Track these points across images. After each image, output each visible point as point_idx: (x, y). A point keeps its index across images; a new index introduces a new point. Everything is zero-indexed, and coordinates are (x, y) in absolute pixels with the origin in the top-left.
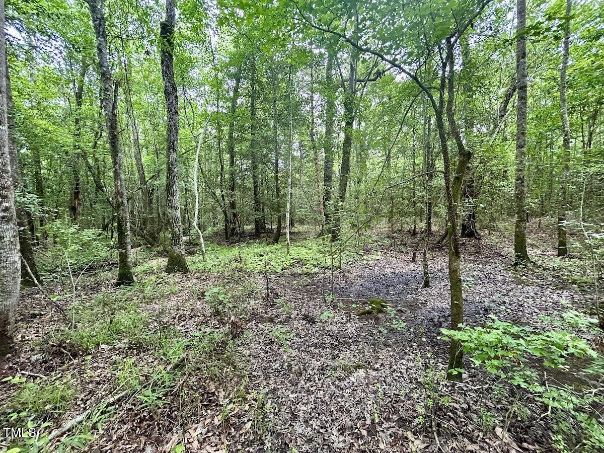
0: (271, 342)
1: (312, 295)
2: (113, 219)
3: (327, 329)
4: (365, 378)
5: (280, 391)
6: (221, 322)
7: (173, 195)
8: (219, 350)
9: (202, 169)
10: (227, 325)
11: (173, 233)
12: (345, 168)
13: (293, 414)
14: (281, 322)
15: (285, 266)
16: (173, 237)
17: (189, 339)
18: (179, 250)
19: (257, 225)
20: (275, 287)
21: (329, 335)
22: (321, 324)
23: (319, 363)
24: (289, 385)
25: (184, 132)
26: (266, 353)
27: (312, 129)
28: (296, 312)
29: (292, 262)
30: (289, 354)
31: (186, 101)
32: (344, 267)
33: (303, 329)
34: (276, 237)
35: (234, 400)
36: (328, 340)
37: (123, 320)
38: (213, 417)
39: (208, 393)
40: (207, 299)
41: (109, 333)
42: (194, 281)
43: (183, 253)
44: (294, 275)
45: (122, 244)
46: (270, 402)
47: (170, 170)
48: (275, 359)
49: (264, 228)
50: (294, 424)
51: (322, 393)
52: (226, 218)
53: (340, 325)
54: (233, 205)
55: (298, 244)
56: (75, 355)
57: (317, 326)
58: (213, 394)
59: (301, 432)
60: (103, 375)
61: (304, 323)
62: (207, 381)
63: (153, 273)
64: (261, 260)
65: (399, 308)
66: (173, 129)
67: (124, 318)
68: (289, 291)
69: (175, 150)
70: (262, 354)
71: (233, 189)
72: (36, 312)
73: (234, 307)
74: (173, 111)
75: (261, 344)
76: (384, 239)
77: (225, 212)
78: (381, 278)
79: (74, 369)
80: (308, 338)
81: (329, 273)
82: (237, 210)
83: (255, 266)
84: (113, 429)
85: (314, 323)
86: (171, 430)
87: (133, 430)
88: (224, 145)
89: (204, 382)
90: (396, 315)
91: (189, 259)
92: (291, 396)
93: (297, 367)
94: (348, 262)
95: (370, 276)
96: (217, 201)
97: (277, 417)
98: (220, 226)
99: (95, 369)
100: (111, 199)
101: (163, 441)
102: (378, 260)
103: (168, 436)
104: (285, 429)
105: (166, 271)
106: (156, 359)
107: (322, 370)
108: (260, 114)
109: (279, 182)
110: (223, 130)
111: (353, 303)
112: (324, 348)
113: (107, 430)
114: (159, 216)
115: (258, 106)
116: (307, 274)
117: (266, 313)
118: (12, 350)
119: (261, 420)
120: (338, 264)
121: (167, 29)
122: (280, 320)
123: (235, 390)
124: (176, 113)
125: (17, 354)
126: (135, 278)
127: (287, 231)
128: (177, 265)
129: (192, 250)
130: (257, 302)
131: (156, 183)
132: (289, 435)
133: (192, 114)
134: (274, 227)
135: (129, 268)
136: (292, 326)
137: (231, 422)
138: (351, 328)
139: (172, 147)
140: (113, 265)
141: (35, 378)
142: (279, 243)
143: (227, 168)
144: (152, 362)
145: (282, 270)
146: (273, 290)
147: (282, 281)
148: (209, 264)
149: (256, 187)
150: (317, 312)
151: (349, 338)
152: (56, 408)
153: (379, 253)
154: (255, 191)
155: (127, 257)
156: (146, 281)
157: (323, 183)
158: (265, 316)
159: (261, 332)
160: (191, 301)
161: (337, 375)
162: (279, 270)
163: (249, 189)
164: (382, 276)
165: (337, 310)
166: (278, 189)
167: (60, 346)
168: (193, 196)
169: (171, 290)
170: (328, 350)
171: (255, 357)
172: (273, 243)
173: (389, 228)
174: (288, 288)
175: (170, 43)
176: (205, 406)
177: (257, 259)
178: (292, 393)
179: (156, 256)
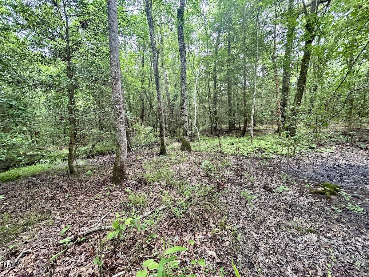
0: (241, 198)
1: (269, 174)
2: (157, 123)
3: (282, 198)
4: (317, 241)
5: (247, 230)
6: (209, 180)
7: (184, 109)
8: (209, 196)
9: (198, 93)
10: (213, 183)
11: (184, 130)
12: (303, 80)
13: (256, 247)
14: (247, 187)
15: (250, 152)
16: (184, 131)
17: (193, 187)
18: (187, 139)
19: (230, 125)
20: (242, 165)
21: (284, 202)
22: (278, 194)
23: (275, 220)
24: (253, 228)
25: (189, 72)
26: (237, 204)
27: (274, 54)
28: (258, 182)
29: (254, 149)
30: (253, 209)
31: (190, 53)
32: (297, 156)
33: (263, 195)
34: (243, 133)
35: (219, 227)
36: (283, 206)
37: (163, 172)
38: (207, 232)
39: (204, 218)
40: (202, 167)
41: (158, 177)
42: (195, 156)
43: (189, 140)
44: (256, 158)
45: (161, 135)
46: (240, 234)
47: (182, 94)
48: (243, 209)
49: (234, 127)
50: (257, 253)
51: (278, 240)
52: (211, 121)
53: (293, 197)
54: (215, 113)
55: (259, 138)
56: (146, 184)
57: (274, 195)
58: (207, 220)
59: (262, 259)
60: (156, 196)
61: (264, 190)
62: (203, 212)
63: (175, 150)
64: (233, 147)
65: (355, 195)
66: (183, 70)
67: (163, 171)
68: (252, 168)
69: (185, 83)
70: (234, 204)
71: (215, 103)
72: (132, 163)
73: (217, 173)
74: (183, 60)
75: (234, 198)
76: (339, 136)
77: (210, 117)
78: (334, 168)
79: (146, 190)
80: (266, 201)
81: (284, 159)
82: (218, 116)
83: (229, 150)
84: (162, 222)
85: (271, 192)
86: (186, 231)
87: (170, 225)
88: (210, 76)
89: (202, 212)
90: (351, 199)
91: (192, 144)
92: (255, 235)
93: (259, 218)
94: (301, 153)
95: (323, 165)
96: (206, 110)
97: (245, 245)
98: (208, 126)
99: (153, 192)
100: (156, 112)
101: (183, 235)
102: (332, 153)
103: (185, 233)
104: (251, 254)
105: (181, 150)
106: (178, 194)
107: (278, 225)
108: (234, 51)
109: (246, 95)
110: (210, 67)
111: (306, 183)
112: (279, 210)
113: (160, 221)
114: (177, 120)
115: (232, 46)
116: (266, 158)
117: (237, 180)
118: (125, 178)
119: (235, 243)
120: (292, 154)
121: (180, 12)
122: (246, 186)
123: (219, 221)
124: (185, 61)
125: (127, 180)
126: (167, 152)
127: (252, 128)
128: (186, 147)
129: (193, 139)
130: (231, 172)
131: (175, 102)
132: (254, 259)
133: (193, 60)
134: (241, 126)
135: (165, 147)
136: (254, 191)
137: (217, 238)
138: (304, 202)
139: (183, 82)
140: (158, 145)
141: (133, 191)
142: (245, 136)
143: (212, 90)
144: (176, 195)
145: (247, 154)
146: (241, 166)
147: (248, 161)
148: (202, 147)
149: (230, 100)
150: (273, 185)
151: (302, 208)
152: (141, 206)
153: (334, 147)
154: (229, 103)
155: (163, 141)
156: (172, 154)
157: (281, 93)
158: (236, 182)
159: (234, 191)
160: (193, 167)
161: (291, 232)
162: (245, 154)
163: (225, 102)
164: (335, 166)
165: (291, 187)
166: (245, 101)
167: (140, 179)
168: (194, 109)
169: (183, 160)
170: (283, 212)
171: (230, 205)
172: (241, 137)
173: (346, 126)
174: (252, 166)
175: (182, 20)
176: (203, 224)
177: (231, 146)
178: (255, 233)
179: (176, 141)
